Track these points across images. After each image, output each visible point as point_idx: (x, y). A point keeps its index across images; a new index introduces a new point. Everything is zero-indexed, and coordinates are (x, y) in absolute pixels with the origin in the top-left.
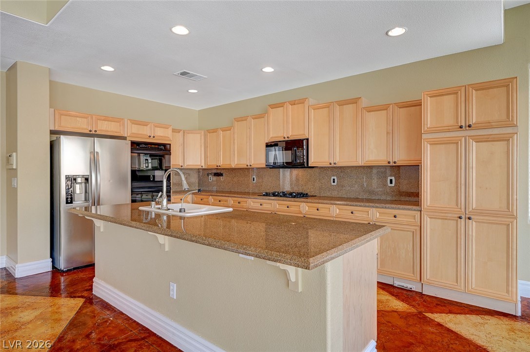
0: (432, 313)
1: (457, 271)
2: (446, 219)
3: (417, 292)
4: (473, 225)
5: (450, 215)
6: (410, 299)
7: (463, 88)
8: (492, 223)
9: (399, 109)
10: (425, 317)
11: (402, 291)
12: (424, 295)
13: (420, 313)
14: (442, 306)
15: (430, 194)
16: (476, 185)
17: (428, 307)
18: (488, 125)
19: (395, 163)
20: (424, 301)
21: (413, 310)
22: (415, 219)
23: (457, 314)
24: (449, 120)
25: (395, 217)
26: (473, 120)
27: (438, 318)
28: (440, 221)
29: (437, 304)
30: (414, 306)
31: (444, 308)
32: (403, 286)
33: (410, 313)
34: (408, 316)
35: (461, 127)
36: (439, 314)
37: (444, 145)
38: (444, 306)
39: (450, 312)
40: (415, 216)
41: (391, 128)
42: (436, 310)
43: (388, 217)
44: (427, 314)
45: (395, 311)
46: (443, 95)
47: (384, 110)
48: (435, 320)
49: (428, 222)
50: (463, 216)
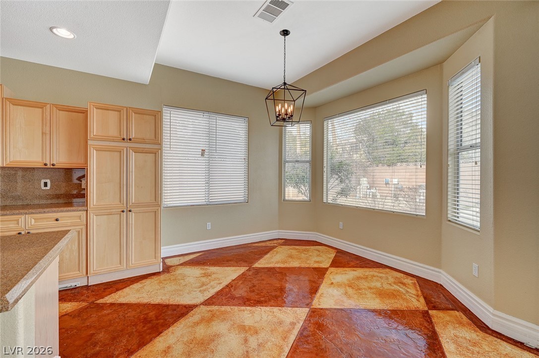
0: (102, 298)
1: (120, 255)
2: (111, 214)
3: (82, 287)
4: (132, 216)
5: (114, 211)
6: (77, 296)
7: (125, 109)
8: (146, 212)
9: (58, 111)
10: (98, 304)
11: (67, 292)
12: (90, 286)
13: (93, 302)
14: (109, 288)
15: (96, 195)
16: (135, 185)
17: (97, 295)
18: (143, 141)
19: (53, 165)
20: (92, 291)
21: (84, 304)
22: (80, 219)
23: (123, 289)
24: (113, 132)
25: (57, 220)
26: (133, 135)
27: (109, 299)
28: (106, 216)
29: (104, 289)
30: (83, 301)
31: (111, 289)
32: (67, 287)
33: (81, 308)
34: (81, 312)
35: (124, 139)
36: (109, 296)
37: (109, 152)
38: (111, 287)
39: (118, 290)
40: (81, 216)
41: (48, 129)
42: (105, 294)
43: (47, 221)
44: (98, 302)
45: (65, 315)
46: (108, 110)
47: (40, 108)
48: (108, 302)
49: (94, 220)
50: (125, 210)
